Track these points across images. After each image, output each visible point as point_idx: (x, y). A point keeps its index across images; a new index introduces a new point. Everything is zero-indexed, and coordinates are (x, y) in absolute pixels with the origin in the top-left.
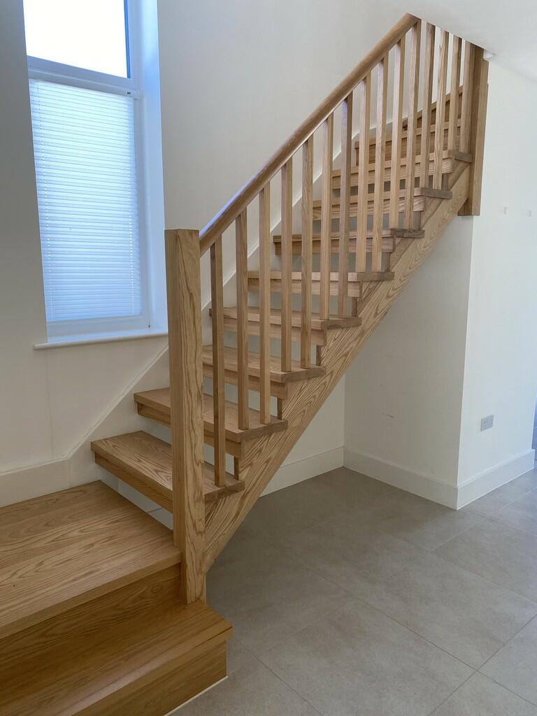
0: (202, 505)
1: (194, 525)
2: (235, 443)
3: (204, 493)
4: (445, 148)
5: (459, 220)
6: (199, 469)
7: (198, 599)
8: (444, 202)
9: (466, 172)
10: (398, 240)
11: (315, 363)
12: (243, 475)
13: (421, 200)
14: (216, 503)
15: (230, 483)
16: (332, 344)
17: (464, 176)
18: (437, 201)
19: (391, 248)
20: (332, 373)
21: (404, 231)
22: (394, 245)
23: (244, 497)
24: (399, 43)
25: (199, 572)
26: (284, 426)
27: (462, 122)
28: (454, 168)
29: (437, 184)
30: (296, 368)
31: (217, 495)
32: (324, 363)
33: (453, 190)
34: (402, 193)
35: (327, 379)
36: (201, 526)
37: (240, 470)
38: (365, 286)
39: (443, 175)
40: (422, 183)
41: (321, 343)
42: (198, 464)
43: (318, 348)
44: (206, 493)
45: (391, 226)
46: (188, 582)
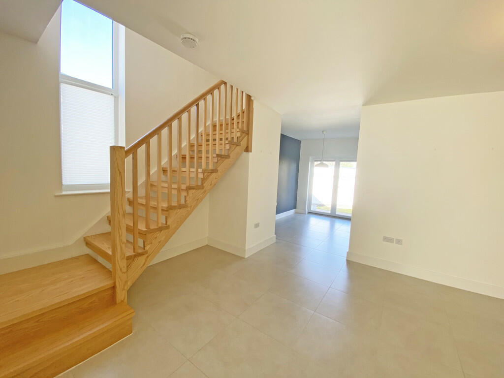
0: (125, 261)
1: (121, 270)
2: (142, 234)
3: (126, 256)
4: (238, 128)
5: (245, 153)
6: (123, 246)
7: (122, 301)
8: (238, 147)
9: (247, 137)
10: (219, 158)
11: (184, 202)
12: (147, 248)
13: (229, 145)
14: (134, 260)
15: (140, 251)
16: (191, 195)
17: (246, 138)
18: (235, 146)
19: (216, 161)
20: (191, 206)
21: (222, 155)
22: (218, 160)
23: (148, 257)
24: (218, 88)
25: (124, 289)
26: (167, 227)
27: (245, 120)
28: (241, 135)
29: (235, 140)
30: (174, 204)
31: (133, 256)
32: (188, 202)
33: (241, 143)
34: (221, 142)
35: (189, 209)
36: (124, 270)
37: (146, 245)
38: (205, 174)
39: (237, 137)
40: (229, 139)
41: (186, 195)
42: (123, 243)
43: (185, 196)
44: (128, 255)
45: (217, 153)
46: (117, 294)
